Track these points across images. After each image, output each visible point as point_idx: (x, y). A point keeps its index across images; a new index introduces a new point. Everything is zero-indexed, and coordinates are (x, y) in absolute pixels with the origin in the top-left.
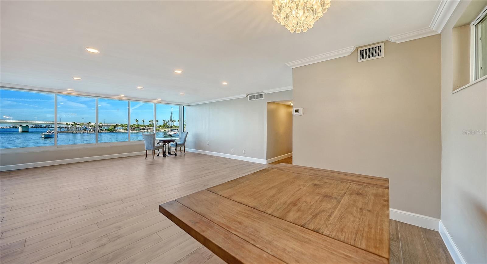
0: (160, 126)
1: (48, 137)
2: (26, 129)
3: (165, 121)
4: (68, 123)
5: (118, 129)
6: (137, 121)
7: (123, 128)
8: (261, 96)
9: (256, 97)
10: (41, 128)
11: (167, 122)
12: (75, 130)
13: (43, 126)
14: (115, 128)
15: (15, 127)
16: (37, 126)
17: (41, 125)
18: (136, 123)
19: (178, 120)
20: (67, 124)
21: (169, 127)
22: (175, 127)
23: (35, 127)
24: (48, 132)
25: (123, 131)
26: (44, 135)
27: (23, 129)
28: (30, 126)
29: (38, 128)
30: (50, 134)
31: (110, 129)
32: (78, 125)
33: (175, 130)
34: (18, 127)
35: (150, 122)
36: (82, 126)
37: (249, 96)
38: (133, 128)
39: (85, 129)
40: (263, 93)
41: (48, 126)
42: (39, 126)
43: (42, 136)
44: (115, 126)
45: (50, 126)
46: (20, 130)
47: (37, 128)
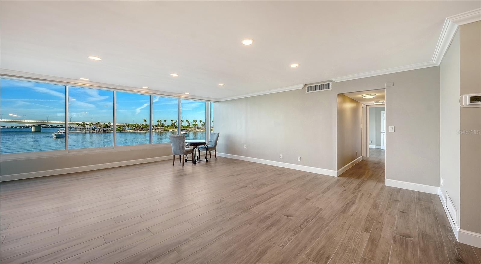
0: (168, 126)
1: (59, 137)
2: (38, 129)
3: (173, 121)
4: (77, 122)
5: (127, 130)
6: (145, 121)
7: (131, 128)
8: (327, 86)
9: (319, 87)
10: (52, 127)
11: (175, 122)
12: (84, 130)
13: (54, 125)
14: (124, 128)
15: (29, 127)
16: (49, 126)
17: (52, 125)
18: (144, 123)
19: (186, 120)
20: (77, 124)
21: (177, 127)
22: (183, 127)
23: (47, 127)
24: (59, 132)
25: (132, 131)
26: (55, 134)
27: (35, 129)
28: (42, 126)
29: (50, 127)
30: (61, 134)
31: (119, 129)
32: (87, 125)
33: (185, 130)
34: (31, 127)
35: (158, 121)
36: (91, 126)
37: (306, 87)
38: (142, 128)
39: (94, 129)
40: (331, 82)
41: (59, 126)
42: (50, 126)
43: (54, 136)
44: (124, 126)
45: (60, 126)
46: (33, 129)
47: (48, 127)
